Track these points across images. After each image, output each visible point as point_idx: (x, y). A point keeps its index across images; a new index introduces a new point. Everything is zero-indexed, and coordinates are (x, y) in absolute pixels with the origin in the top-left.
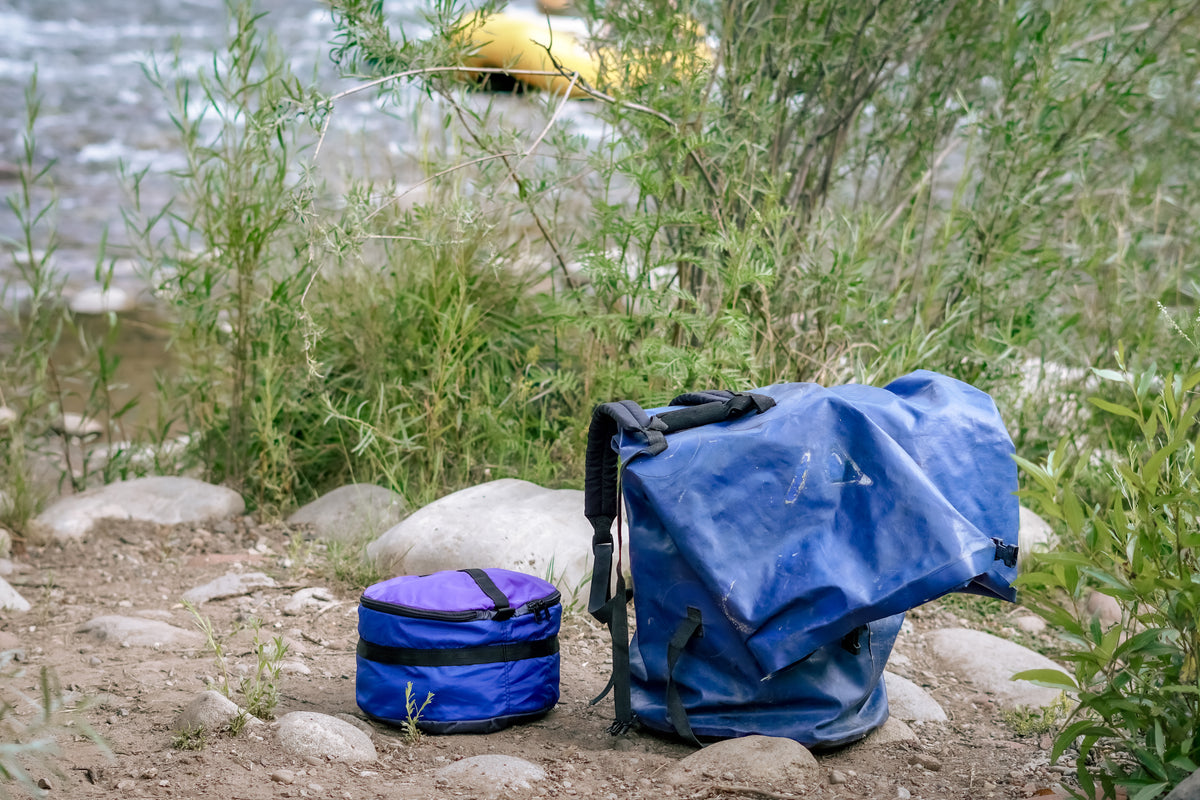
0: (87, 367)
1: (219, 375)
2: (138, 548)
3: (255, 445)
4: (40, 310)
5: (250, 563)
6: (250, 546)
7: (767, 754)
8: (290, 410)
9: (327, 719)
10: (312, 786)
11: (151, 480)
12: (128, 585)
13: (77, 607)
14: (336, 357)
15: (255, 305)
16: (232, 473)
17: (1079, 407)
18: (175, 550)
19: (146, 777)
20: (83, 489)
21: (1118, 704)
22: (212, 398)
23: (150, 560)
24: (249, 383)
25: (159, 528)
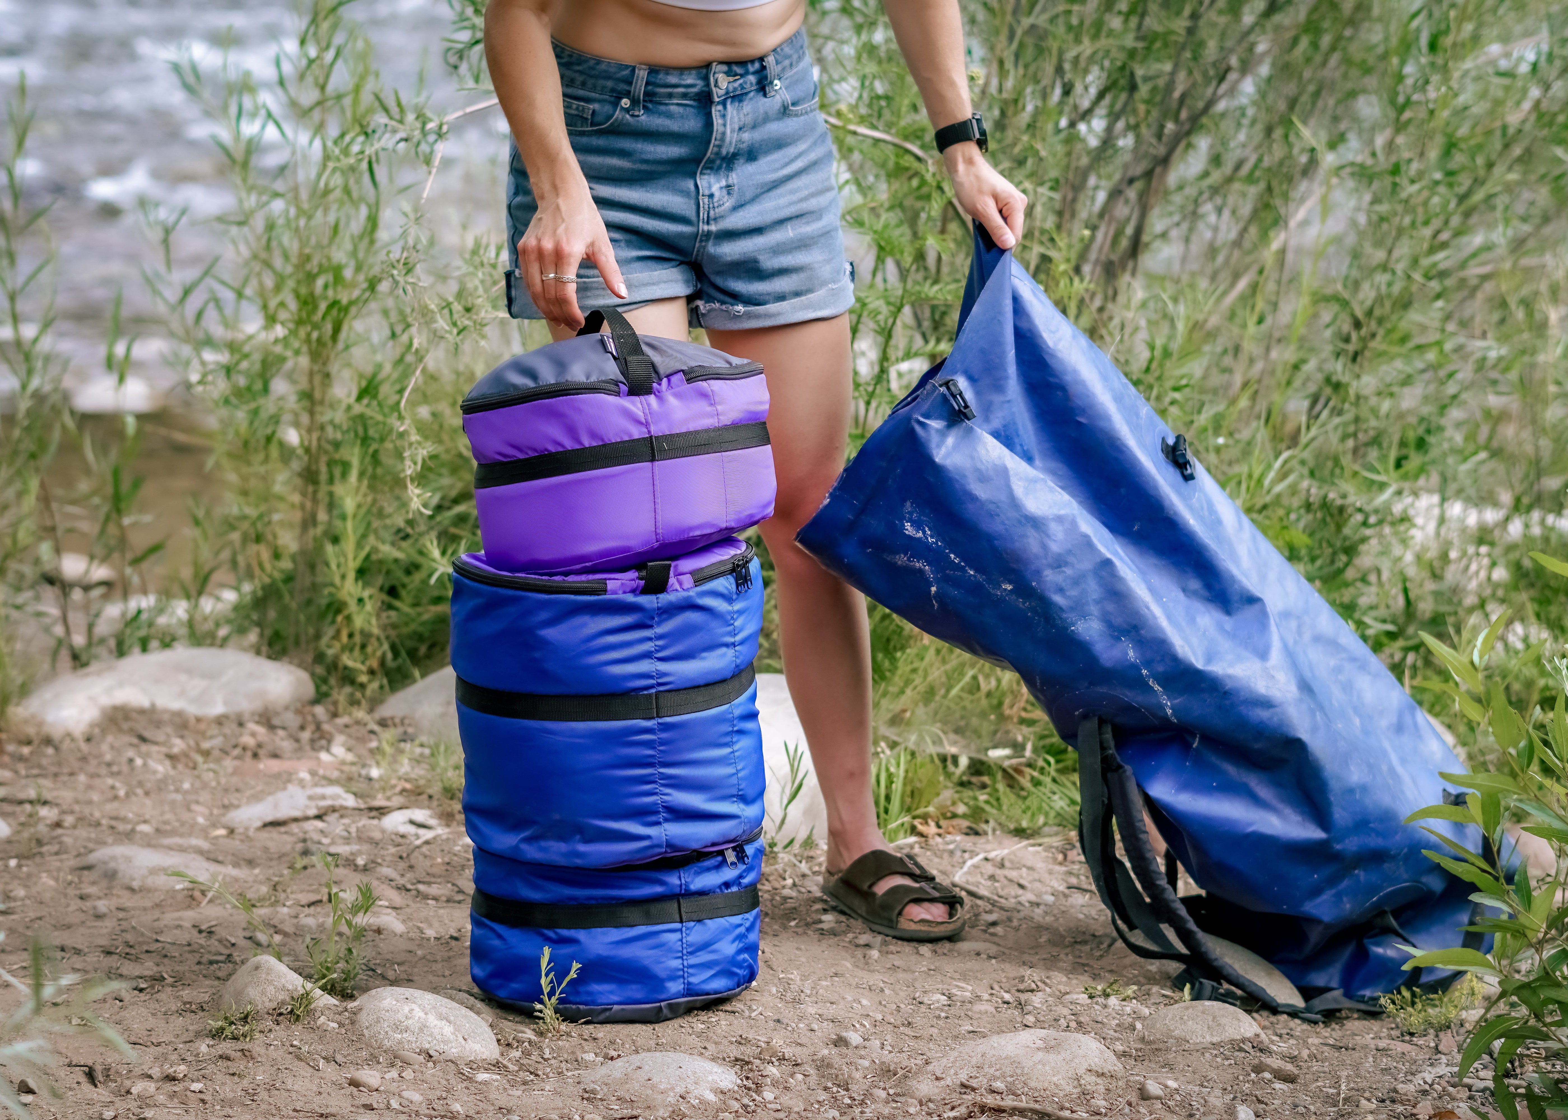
0: (94, 493)
1: (281, 506)
2: (164, 750)
3: (329, 605)
4: (29, 412)
5: (321, 772)
6: (321, 748)
7: (1052, 1057)
8: (380, 556)
9: (429, 998)
10: (405, 1094)
11: (181, 653)
12: (148, 802)
13: (77, 832)
14: (446, 481)
15: (332, 406)
16: (297, 643)
17: (1494, 564)
18: (216, 753)
19: (171, 1079)
20: (85, 665)
21: (1553, 993)
22: (270, 537)
23: (180, 767)
24: (322, 516)
25: (192, 721)
